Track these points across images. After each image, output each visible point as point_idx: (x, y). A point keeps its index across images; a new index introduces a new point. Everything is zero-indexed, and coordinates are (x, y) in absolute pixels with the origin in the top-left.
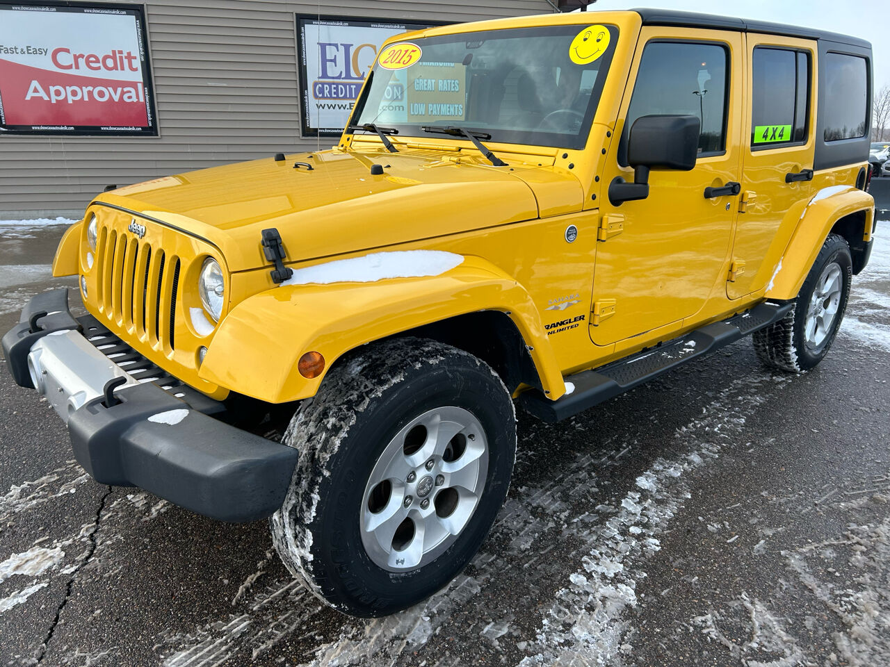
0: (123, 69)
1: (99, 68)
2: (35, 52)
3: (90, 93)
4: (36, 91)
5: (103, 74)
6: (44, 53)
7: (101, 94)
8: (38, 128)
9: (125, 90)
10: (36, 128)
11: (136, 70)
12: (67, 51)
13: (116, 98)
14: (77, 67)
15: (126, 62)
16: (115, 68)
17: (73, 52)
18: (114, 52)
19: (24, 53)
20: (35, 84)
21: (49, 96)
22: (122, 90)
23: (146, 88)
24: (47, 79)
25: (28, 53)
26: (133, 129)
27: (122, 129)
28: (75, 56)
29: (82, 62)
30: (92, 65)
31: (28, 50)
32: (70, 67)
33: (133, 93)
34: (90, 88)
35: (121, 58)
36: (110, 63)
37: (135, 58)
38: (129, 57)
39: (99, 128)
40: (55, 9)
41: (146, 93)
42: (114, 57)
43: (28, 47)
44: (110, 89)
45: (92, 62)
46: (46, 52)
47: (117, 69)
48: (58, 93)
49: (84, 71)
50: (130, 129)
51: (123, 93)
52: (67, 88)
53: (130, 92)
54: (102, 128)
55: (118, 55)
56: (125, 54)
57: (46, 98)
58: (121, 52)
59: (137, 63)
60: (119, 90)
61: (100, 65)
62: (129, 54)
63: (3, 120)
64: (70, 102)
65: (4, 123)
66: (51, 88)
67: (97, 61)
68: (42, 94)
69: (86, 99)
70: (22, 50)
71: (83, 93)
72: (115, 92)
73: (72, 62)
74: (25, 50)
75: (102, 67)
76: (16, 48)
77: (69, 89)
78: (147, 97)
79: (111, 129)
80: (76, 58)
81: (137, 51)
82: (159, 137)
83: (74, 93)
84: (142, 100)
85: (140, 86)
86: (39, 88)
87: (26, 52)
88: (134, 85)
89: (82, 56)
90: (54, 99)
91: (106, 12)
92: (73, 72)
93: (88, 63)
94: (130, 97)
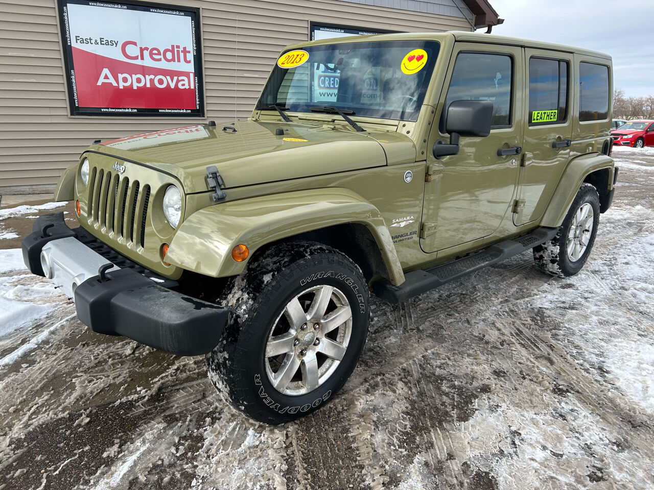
0: (179, 61)
1: (160, 60)
2: (107, 43)
3: (152, 81)
4: (106, 77)
5: (163, 65)
6: (115, 45)
7: (161, 82)
8: (107, 110)
9: (180, 78)
10: (105, 110)
11: (189, 62)
12: (135, 44)
13: (172, 86)
14: (142, 58)
15: (182, 55)
16: (173, 60)
17: (139, 45)
18: (173, 46)
19: (98, 44)
20: (106, 71)
21: (118, 82)
22: (178, 79)
23: (196, 78)
24: (116, 67)
25: (101, 44)
26: (185, 111)
27: (176, 111)
28: (141, 48)
29: (146, 53)
30: (155, 56)
31: (101, 41)
32: (136, 58)
33: (186, 82)
34: (152, 77)
35: (178, 52)
36: (169, 55)
37: (189, 52)
38: (185, 51)
39: (158, 110)
40: (125, 7)
41: (196, 82)
42: (172, 51)
43: (101, 39)
44: (168, 78)
45: (155, 54)
46: (116, 44)
47: (174, 61)
48: (125, 80)
49: (148, 62)
50: (182, 111)
51: (178, 81)
52: (133, 75)
53: (184, 80)
54: (160, 111)
55: (176, 49)
56: (181, 49)
57: (115, 84)
58: (178, 47)
59: (190, 57)
60: (175, 78)
61: (162, 57)
62: (185, 48)
63: (77, 103)
64: (135, 88)
65: (77, 105)
66: (119, 75)
67: (159, 54)
68: (112, 80)
69: (148, 85)
70: (96, 41)
71: (146, 81)
72: (172, 81)
73: (139, 54)
74: (99, 41)
75: (163, 59)
76: (90, 39)
77: (135, 77)
78: (197, 85)
79: (167, 111)
80: (142, 50)
81: (190, 46)
82: (206, 118)
83: (139, 81)
84: (192, 87)
85: (192, 76)
86: (110, 75)
87: (99, 43)
88: (187, 74)
89: (147, 49)
90: (122, 85)
91: (168, 12)
92: (138, 62)
93: (151, 54)
94: (183, 85)
